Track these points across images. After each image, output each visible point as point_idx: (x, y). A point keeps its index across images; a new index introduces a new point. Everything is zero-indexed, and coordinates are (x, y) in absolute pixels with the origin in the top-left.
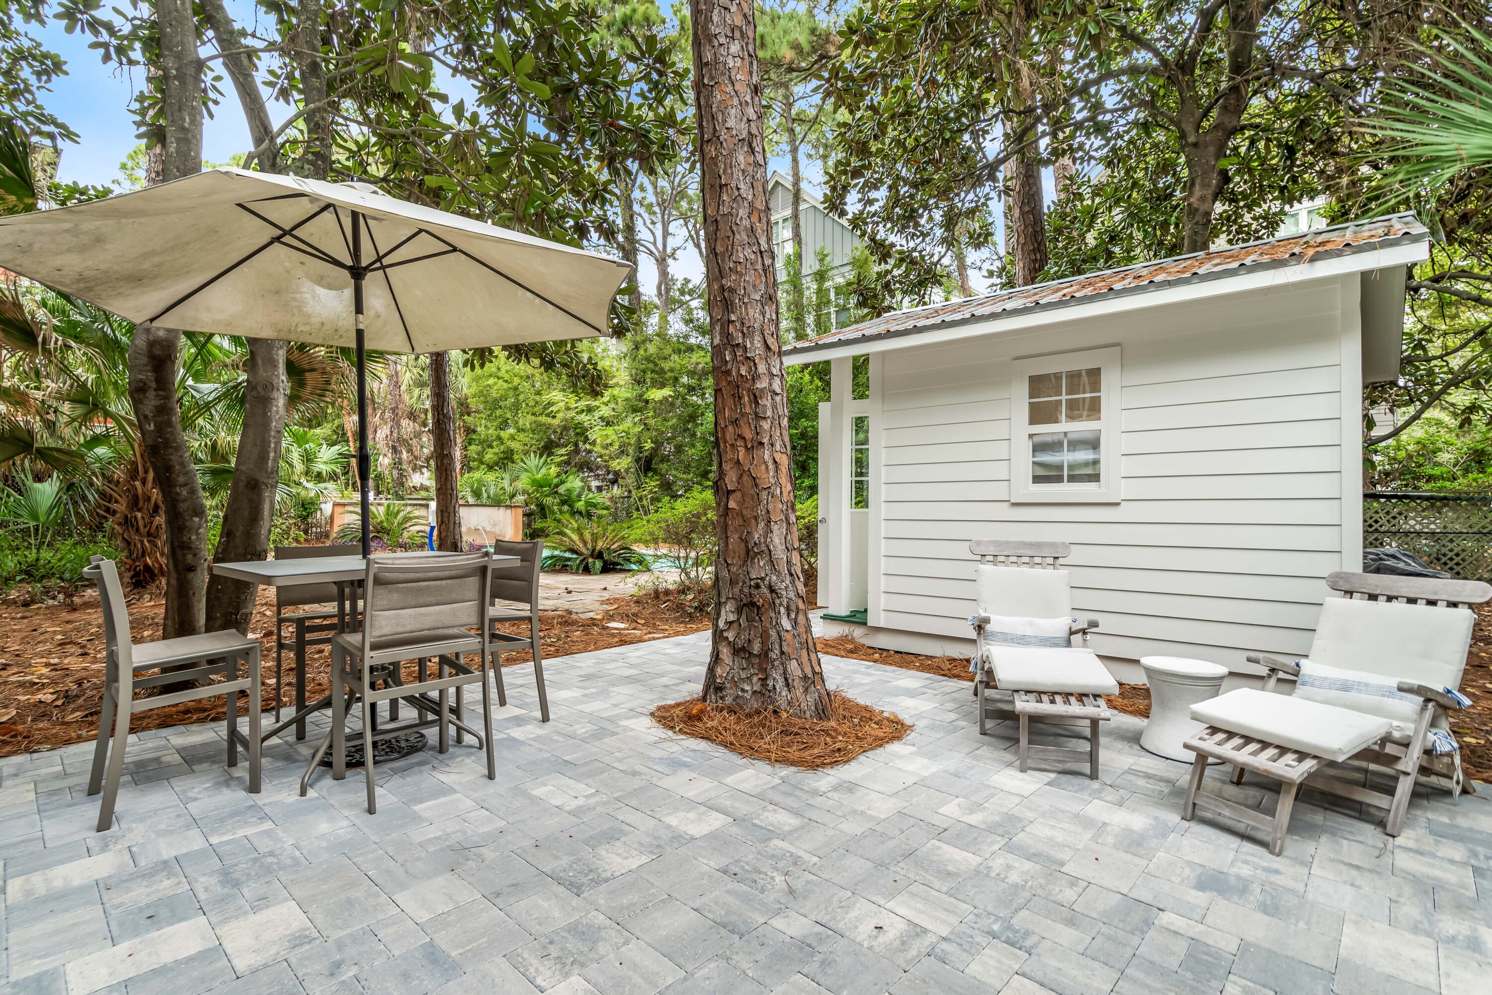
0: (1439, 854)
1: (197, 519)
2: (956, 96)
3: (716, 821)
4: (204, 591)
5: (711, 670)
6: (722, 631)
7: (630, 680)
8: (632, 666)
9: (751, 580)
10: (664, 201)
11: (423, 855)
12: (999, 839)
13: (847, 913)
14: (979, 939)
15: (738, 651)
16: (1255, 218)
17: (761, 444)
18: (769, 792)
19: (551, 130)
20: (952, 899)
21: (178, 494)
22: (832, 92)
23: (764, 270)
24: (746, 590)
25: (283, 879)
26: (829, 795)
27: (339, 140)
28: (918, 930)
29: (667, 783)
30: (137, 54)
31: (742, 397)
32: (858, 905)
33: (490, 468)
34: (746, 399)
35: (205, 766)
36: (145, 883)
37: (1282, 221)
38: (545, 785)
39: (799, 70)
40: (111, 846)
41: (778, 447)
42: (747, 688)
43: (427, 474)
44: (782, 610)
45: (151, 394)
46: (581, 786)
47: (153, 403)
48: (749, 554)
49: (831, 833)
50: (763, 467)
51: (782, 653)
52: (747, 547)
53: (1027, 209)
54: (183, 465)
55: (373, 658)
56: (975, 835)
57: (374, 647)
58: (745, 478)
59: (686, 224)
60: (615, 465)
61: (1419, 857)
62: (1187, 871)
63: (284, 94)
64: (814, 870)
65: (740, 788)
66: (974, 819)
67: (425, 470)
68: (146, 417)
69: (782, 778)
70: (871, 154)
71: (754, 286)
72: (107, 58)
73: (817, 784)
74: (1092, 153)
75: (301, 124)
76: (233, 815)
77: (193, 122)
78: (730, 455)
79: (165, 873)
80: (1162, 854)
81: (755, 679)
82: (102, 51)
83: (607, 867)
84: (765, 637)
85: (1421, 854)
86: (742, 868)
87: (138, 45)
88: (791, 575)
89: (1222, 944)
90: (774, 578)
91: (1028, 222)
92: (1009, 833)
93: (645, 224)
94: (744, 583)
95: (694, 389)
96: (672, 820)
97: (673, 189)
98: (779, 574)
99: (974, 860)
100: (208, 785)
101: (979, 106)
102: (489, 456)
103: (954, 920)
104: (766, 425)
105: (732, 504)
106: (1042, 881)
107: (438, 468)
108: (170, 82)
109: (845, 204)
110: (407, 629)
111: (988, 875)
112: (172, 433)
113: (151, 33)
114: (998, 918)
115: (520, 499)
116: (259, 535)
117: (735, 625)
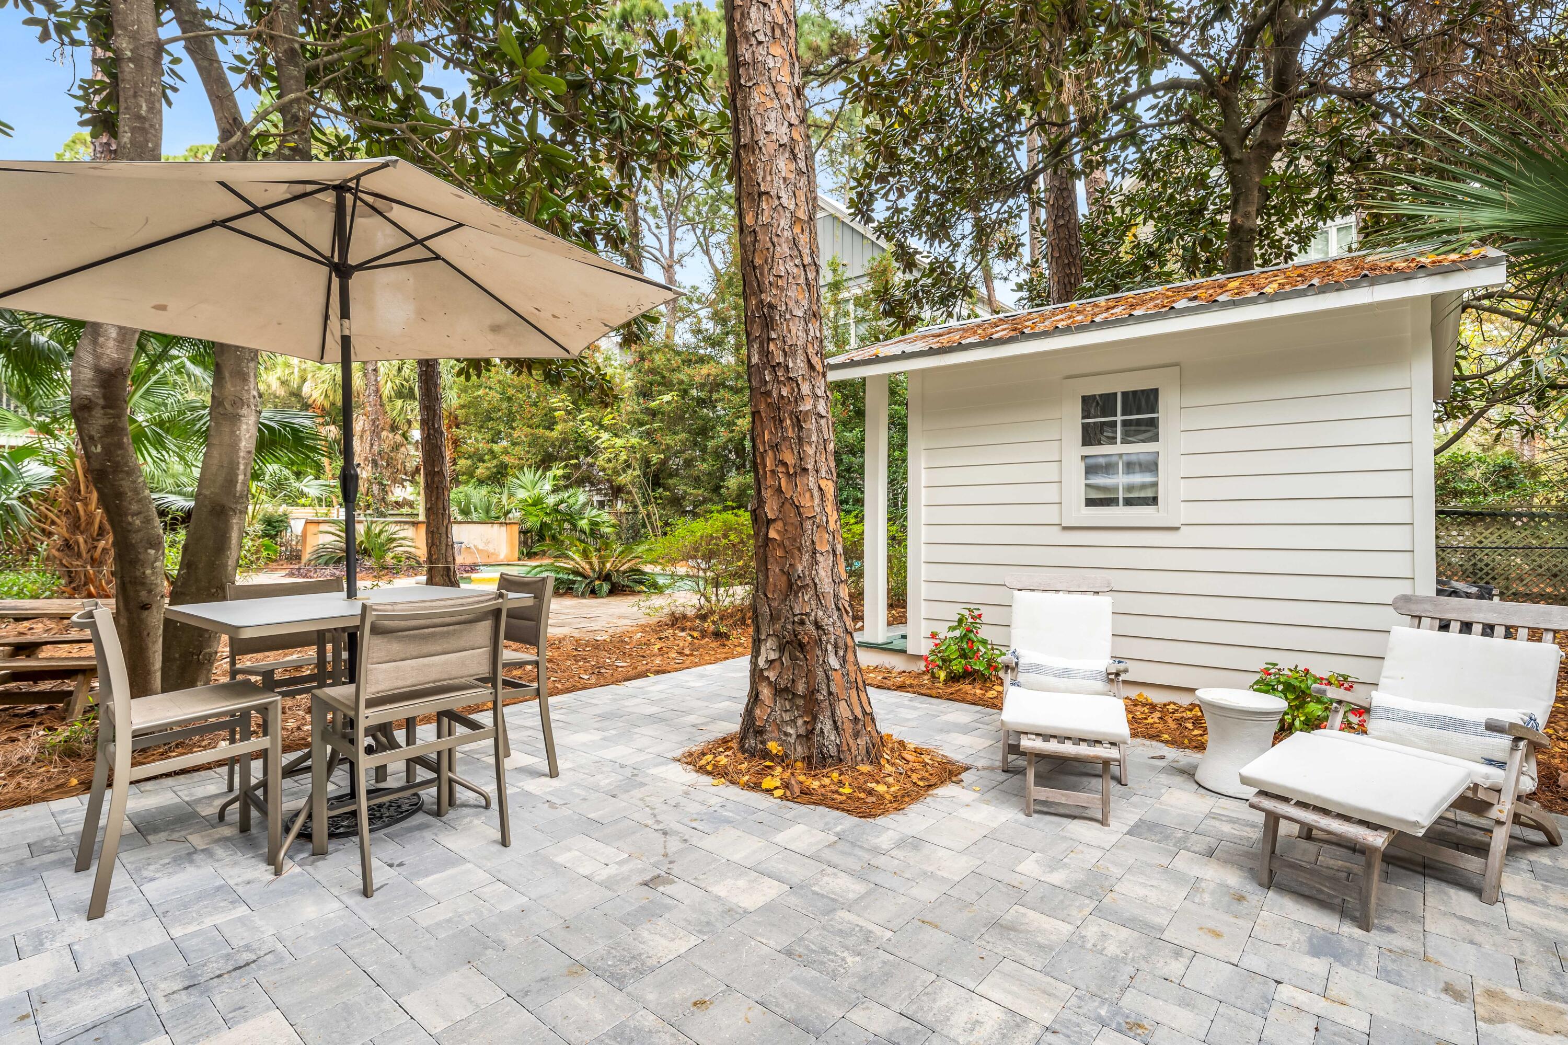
0: (1550, 902)
1: (152, 552)
2: (990, 104)
3: (770, 891)
4: (161, 631)
5: (749, 713)
6: (762, 670)
7: (654, 719)
8: (653, 702)
9: (794, 615)
10: (670, 205)
11: (433, 943)
12: (1087, 901)
13: (934, 1000)
14: (1087, 1028)
15: (779, 691)
16: (1286, 233)
17: (805, 470)
18: (826, 851)
19: (557, 130)
20: (1049, 979)
21: (130, 524)
22: (862, 97)
23: (808, 284)
24: (789, 627)
25: (263, 981)
26: (893, 853)
27: (317, 134)
28: (1018, 1019)
29: (708, 843)
30: (82, 32)
31: (785, 419)
32: (945, 990)
33: (481, 482)
34: (788, 422)
35: (163, 836)
36: (90, 993)
37: (1314, 236)
38: (570, 850)
39: (818, 74)
40: (47, 944)
41: (823, 474)
42: (791, 731)
43: (410, 488)
44: (830, 647)
45: (98, 413)
46: (610, 851)
47: (101, 422)
48: (793, 587)
49: (902, 900)
50: (808, 495)
51: (830, 693)
52: (789, 580)
53: (1061, 222)
54: (136, 491)
55: (368, 717)
56: (1061, 897)
57: (371, 703)
58: (787, 506)
59: (694, 230)
60: (623, 479)
61: (1531, 906)
62: (1296, 934)
63: (254, 81)
64: (890, 949)
65: (793, 848)
66: (1057, 878)
67: (407, 484)
68: (91, 438)
69: (837, 834)
70: (900, 161)
71: (797, 302)
72: (45, 37)
73: (877, 841)
74: (1127, 166)
75: (276, 117)
76: (200, 897)
77: (151, 109)
78: (770, 482)
79: (116, 979)
80: (1266, 914)
81: (800, 722)
82: (38, 30)
83: (651, 953)
84: (810, 674)
85: (1533, 902)
86: (807, 947)
87: (82, 24)
88: (838, 609)
89: (1352, 1022)
90: (820, 613)
91: (1062, 235)
92: (1098, 895)
93: (650, 229)
94: (787, 618)
95: (704, 401)
96: (720, 890)
97: (679, 194)
98: (825, 609)
99: (1066, 929)
100: (167, 861)
101: (1013, 117)
102: (481, 471)
103: (1056, 1005)
104: (810, 450)
105: (772, 534)
106: (1143, 951)
107: (428, 487)
108: (124, 65)
109: (872, 211)
110: (408, 682)
111: (1083, 947)
112: (123, 457)
113: (98, 11)
114: (1104, 1001)
115: (516, 515)
116: (225, 566)
117: (777, 664)
